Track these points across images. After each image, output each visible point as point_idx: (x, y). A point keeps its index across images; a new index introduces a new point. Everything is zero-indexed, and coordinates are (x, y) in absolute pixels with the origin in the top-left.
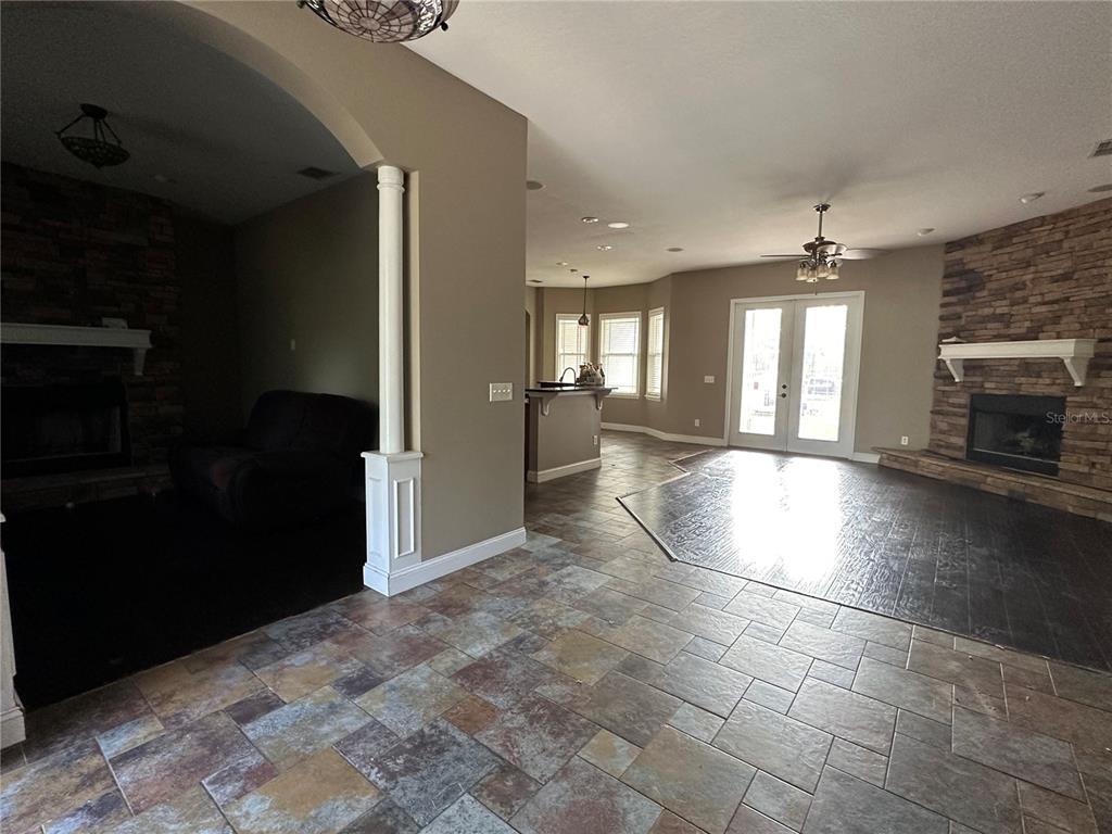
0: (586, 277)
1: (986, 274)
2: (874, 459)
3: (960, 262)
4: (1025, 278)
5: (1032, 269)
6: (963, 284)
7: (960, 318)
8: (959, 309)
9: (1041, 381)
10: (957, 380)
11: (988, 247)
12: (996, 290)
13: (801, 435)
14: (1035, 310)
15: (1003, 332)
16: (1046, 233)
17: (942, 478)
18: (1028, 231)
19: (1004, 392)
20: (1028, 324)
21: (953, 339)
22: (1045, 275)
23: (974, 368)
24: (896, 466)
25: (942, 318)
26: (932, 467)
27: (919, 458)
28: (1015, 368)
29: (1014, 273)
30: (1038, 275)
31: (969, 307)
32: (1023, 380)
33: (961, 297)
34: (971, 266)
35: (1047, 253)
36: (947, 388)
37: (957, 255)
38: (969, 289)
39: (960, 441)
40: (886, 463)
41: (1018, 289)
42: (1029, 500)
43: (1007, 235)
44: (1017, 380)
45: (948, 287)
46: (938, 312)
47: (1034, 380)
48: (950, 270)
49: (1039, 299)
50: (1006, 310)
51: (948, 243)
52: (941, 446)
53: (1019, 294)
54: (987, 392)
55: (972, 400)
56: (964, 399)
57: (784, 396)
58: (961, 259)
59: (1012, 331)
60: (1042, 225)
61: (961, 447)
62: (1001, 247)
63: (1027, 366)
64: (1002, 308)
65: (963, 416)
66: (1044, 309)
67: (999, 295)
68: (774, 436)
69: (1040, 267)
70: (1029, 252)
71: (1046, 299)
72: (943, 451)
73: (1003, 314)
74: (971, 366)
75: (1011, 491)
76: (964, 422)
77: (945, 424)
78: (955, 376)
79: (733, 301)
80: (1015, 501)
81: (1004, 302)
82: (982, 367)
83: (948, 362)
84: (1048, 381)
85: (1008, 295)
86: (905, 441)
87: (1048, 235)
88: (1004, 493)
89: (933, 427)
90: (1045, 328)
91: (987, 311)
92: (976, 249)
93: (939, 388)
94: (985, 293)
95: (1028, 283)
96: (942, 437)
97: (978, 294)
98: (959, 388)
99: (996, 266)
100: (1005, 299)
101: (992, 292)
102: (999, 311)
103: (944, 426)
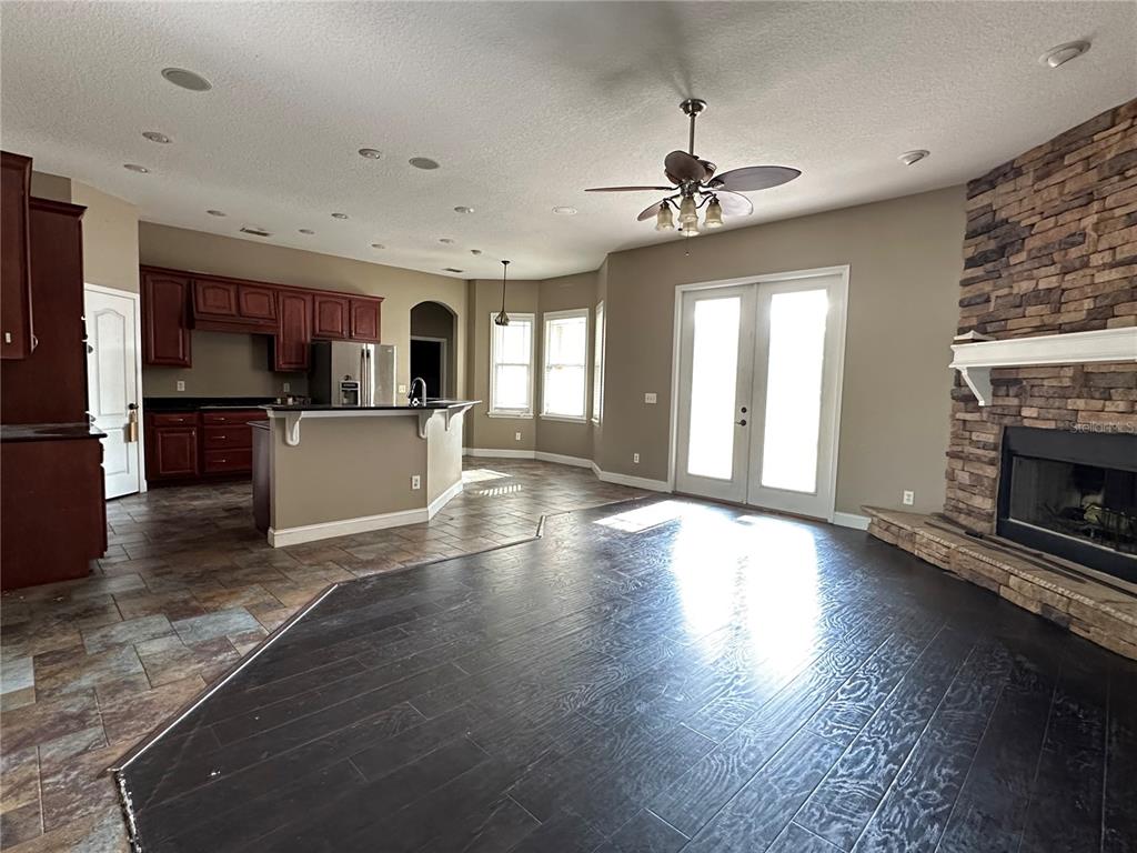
0: (505, 263)
1: (1023, 224)
2: (861, 523)
3: (989, 209)
4: (1085, 223)
5: (1096, 206)
6: (992, 245)
7: (988, 300)
8: (987, 287)
9: (1110, 406)
10: (982, 403)
11: (1026, 180)
12: (1040, 250)
13: (765, 482)
14: (1101, 277)
15: (1048, 320)
16: (1119, 136)
17: (946, 567)
18: (1090, 140)
19: (1051, 425)
20: (1088, 304)
21: (969, 335)
22: (1118, 212)
23: (1009, 383)
24: (888, 538)
25: (962, 304)
26: (933, 545)
27: (916, 530)
28: (1067, 382)
29: (1068, 217)
30: (1106, 214)
31: (1000, 282)
32: (1081, 404)
33: (989, 266)
34: (1003, 215)
35: (1121, 173)
36: (968, 417)
37: (983, 200)
38: (1001, 251)
39: (987, 504)
40: (877, 532)
41: (1073, 245)
42: (1074, 629)
43: (1054, 155)
44: (1071, 404)
45: (970, 252)
46: (958, 293)
47: (1098, 404)
48: (974, 225)
49: (1107, 257)
50: (1053, 282)
51: (971, 182)
52: (960, 511)
53: (1074, 253)
54: (1027, 423)
55: (1005, 438)
56: (990, 435)
57: (744, 423)
58: (990, 205)
59: (1064, 318)
60: (1113, 125)
61: (991, 516)
62: (1048, 175)
63: (1087, 379)
64: (1048, 280)
65: (992, 463)
66: (1115, 274)
67: (1043, 257)
68: (731, 481)
69: (1109, 202)
70: (1093, 176)
71: (1119, 257)
72: (962, 519)
73: (1050, 290)
74: (1003, 379)
75: (1045, 606)
76: (992, 472)
77: (966, 476)
78: (978, 396)
79: (679, 289)
80: (1051, 628)
81: (1052, 269)
82: (1017, 381)
83: (965, 374)
84: (1122, 406)
85: (1056, 256)
86: (908, 498)
87: (1122, 139)
88: (1034, 609)
89: (951, 476)
90: (1117, 310)
91: (1025, 286)
92: (1009, 186)
93: (960, 415)
94: (1023, 256)
95: (1089, 231)
96: (960, 494)
97: (1013, 260)
98: (985, 416)
99: (1038, 210)
100: (1054, 263)
101: (1034, 253)
102: (1042, 285)
103: (964, 478)
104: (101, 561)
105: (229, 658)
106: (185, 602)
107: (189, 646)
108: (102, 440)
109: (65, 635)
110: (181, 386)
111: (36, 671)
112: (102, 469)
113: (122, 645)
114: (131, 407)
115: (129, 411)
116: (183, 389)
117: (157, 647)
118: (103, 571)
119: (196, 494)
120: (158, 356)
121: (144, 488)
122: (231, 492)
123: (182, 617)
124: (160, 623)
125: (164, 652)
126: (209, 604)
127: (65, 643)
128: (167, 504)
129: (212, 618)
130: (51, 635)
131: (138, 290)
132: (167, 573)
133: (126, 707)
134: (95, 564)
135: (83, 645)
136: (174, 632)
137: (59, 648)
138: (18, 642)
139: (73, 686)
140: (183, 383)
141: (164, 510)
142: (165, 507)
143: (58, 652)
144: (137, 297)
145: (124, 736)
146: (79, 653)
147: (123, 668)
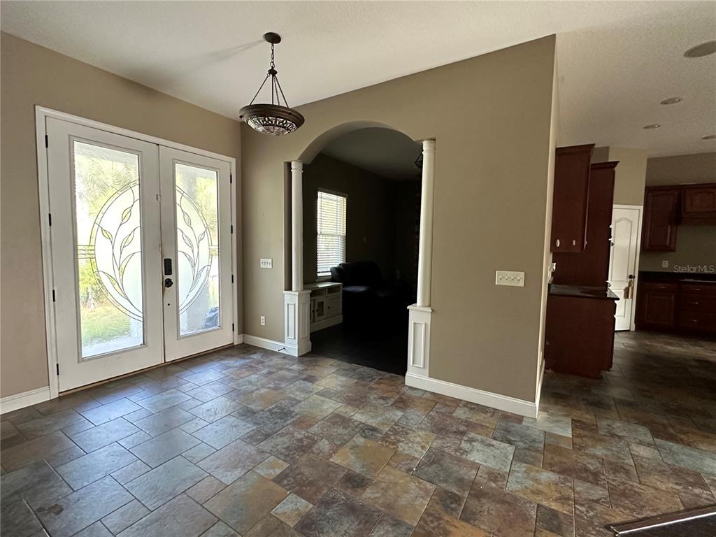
104: (607, 372)
105: (704, 496)
106: (664, 425)
107: (669, 465)
108: (616, 301)
109: (587, 413)
110: (665, 264)
111: (573, 429)
112: (615, 319)
113: (620, 437)
114: (631, 277)
115: (629, 280)
116: (667, 266)
117: (643, 452)
118: (608, 379)
119: (671, 341)
120: (652, 244)
121: (633, 329)
122: (701, 346)
123: (662, 438)
124: (646, 435)
125: (649, 459)
126: (682, 436)
127: (587, 419)
128: (648, 343)
129: (687, 450)
130: (580, 410)
131: (643, 203)
132: (649, 397)
133: (622, 487)
134: (604, 373)
135: (597, 425)
136: (656, 447)
137: (584, 420)
138: (565, 406)
139: (591, 451)
140: (667, 262)
141: (647, 348)
142: (647, 345)
143: (584, 423)
144: (642, 208)
145: (621, 509)
146: (594, 429)
147: (621, 455)
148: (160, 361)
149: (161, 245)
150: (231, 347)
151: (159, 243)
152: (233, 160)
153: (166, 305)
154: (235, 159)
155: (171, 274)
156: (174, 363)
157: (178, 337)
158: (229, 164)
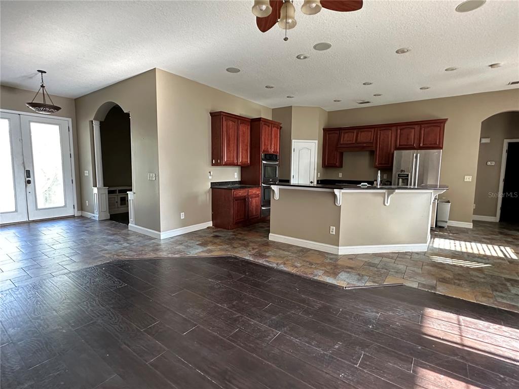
114: (311, 182)
116: (341, 176)
120: (328, 163)
140: (341, 174)
144: (317, 141)
148: (26, 219)
149: (24, 163)
150: (73, 217)
151: (22, 162)
152: (70, 120)
153: (28, 193)
154: (71, 119)
155: (30, 177)
156: (34, 221)
157: (37, 209)
158: (68, 122)
